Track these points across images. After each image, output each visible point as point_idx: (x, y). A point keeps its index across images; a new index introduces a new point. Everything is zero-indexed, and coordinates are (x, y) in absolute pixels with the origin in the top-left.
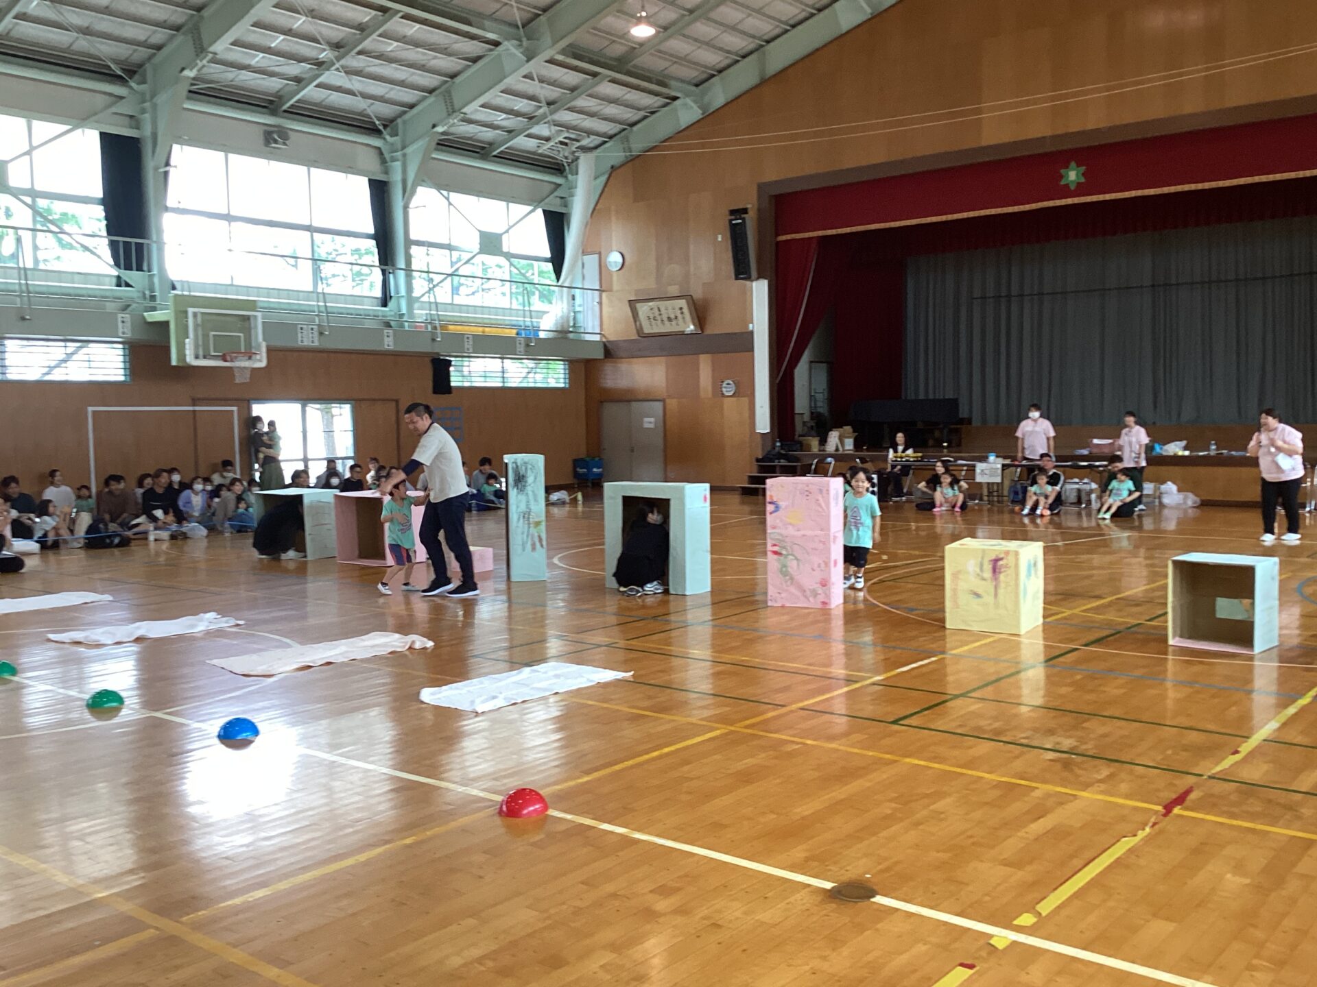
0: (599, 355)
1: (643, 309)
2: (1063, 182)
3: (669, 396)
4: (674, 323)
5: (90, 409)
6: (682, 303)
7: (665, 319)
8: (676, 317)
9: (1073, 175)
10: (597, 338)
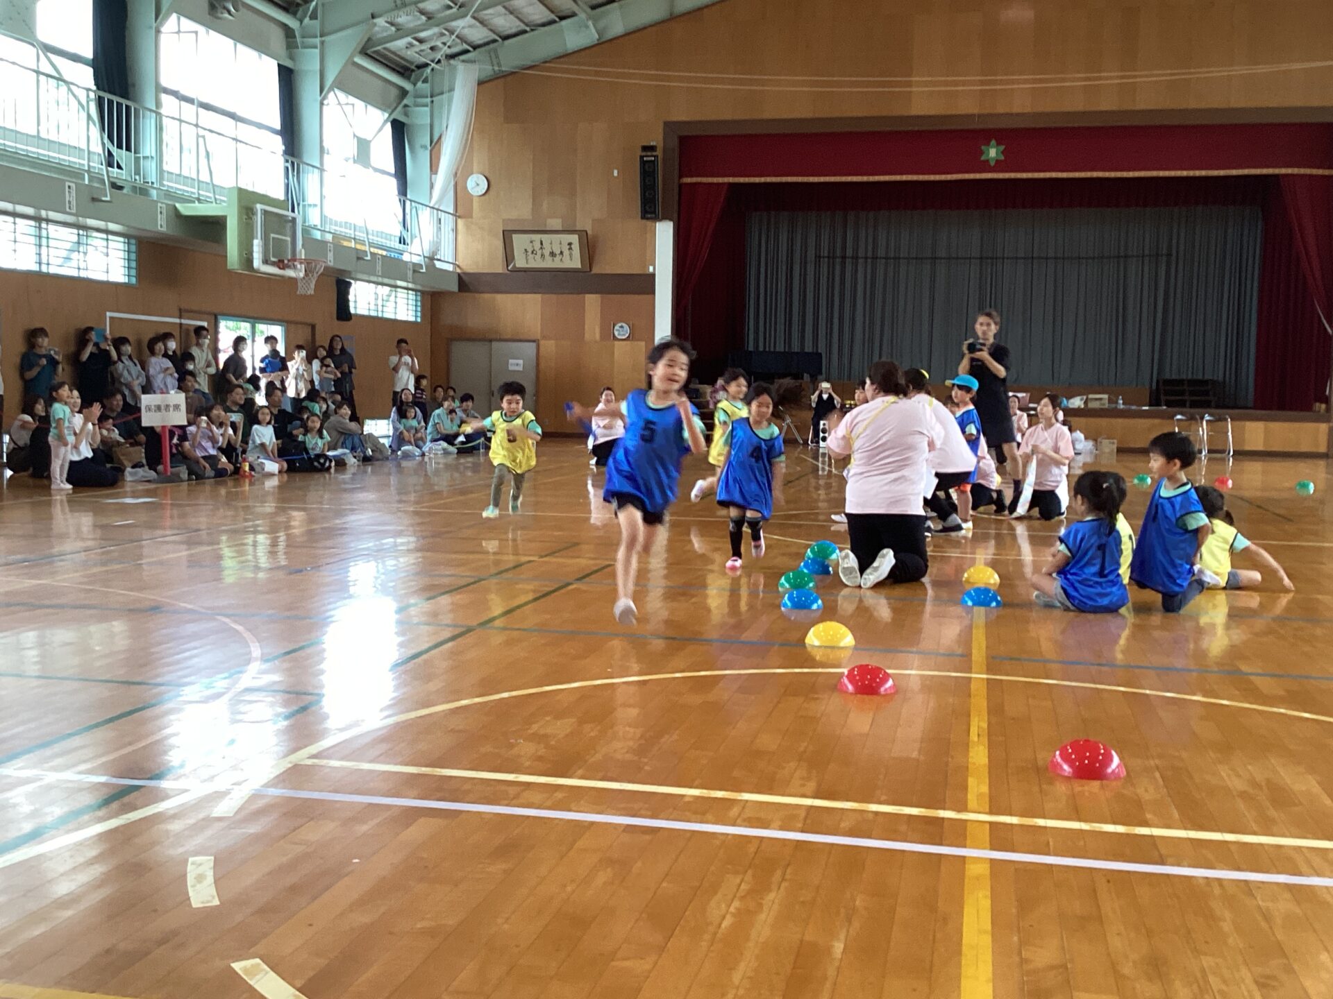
0: (454, 287)
1: (519, 241)
2: (983, 158)
3: (544, 337)
4: (558, 258)
5: (109, 314)
6: (574, 238)
7: (547, 252)
8: (562, 253)
9: (993, 153)
10: (450, 268)
